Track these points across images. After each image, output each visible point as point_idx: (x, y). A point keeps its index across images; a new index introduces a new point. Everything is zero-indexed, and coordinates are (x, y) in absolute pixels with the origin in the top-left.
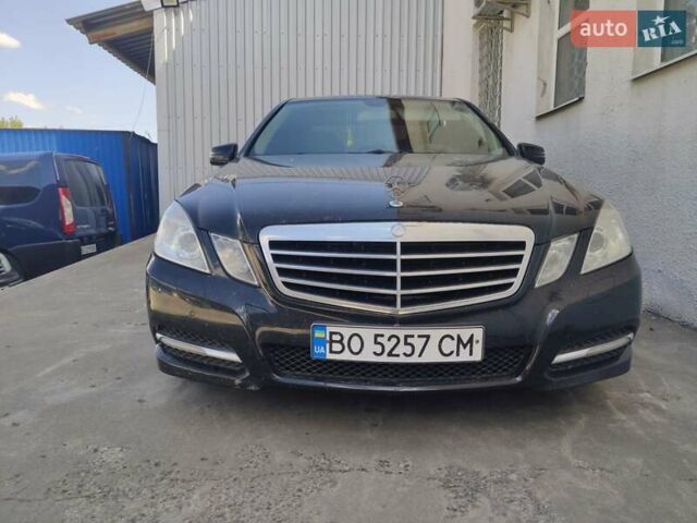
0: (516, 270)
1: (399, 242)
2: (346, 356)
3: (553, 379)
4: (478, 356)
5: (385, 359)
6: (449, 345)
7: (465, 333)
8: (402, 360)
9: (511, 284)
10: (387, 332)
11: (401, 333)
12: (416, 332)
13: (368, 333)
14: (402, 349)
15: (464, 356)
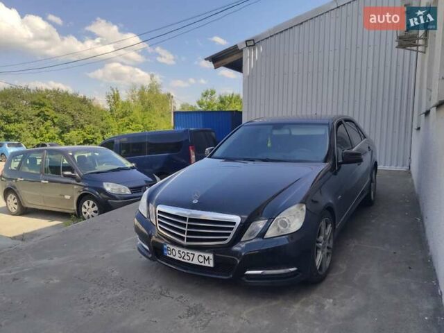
0: (230, 233)
1: (188, 217)
2: (171, 256)
3: (247, 281)
4: (211, 265)
5: (181, 259)
6: (201, 259)
7: (207, 255)
8: (186, 261)
9: (226, 239)
10: (182, 250)
11: (186, 251)
12: (190, 252)
13: (177, 249)
14: (186, 257)
15: (206, 264)
